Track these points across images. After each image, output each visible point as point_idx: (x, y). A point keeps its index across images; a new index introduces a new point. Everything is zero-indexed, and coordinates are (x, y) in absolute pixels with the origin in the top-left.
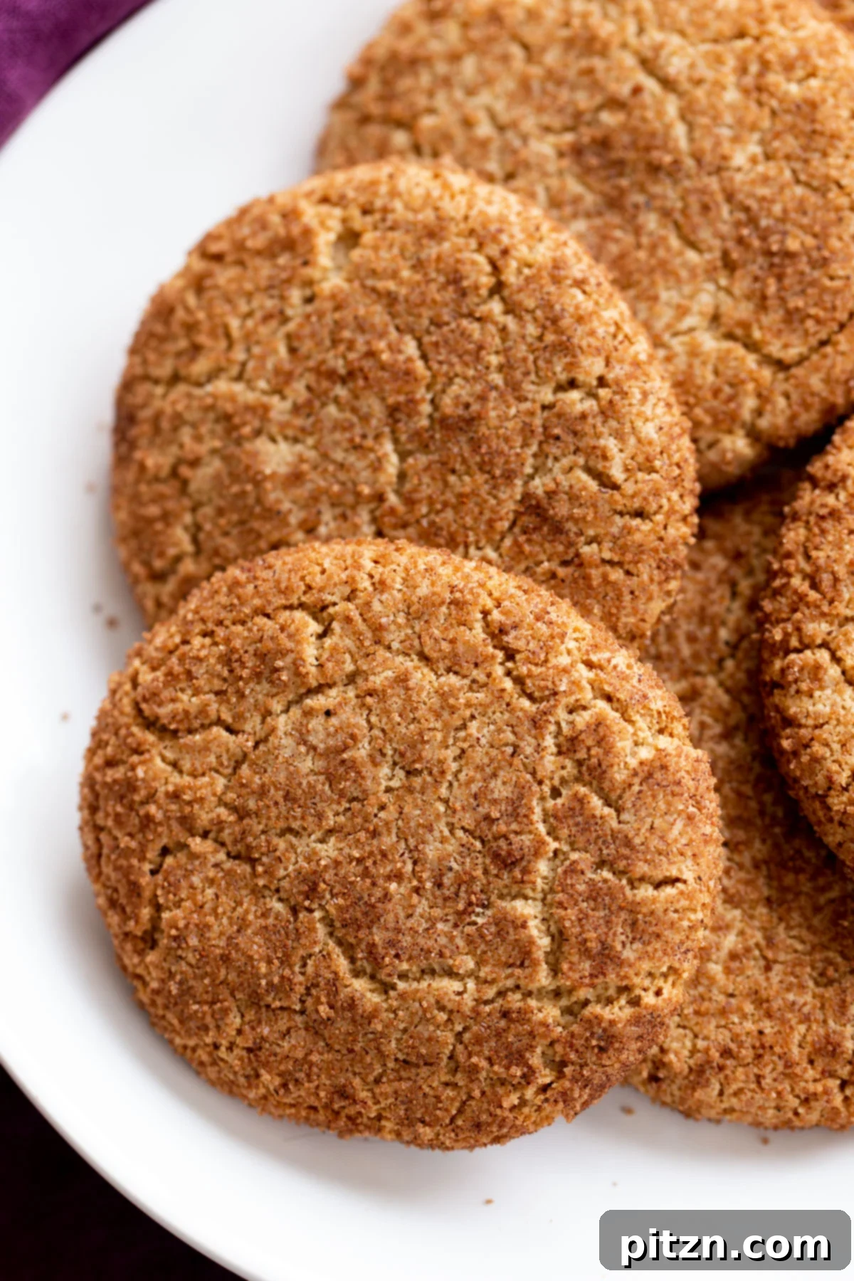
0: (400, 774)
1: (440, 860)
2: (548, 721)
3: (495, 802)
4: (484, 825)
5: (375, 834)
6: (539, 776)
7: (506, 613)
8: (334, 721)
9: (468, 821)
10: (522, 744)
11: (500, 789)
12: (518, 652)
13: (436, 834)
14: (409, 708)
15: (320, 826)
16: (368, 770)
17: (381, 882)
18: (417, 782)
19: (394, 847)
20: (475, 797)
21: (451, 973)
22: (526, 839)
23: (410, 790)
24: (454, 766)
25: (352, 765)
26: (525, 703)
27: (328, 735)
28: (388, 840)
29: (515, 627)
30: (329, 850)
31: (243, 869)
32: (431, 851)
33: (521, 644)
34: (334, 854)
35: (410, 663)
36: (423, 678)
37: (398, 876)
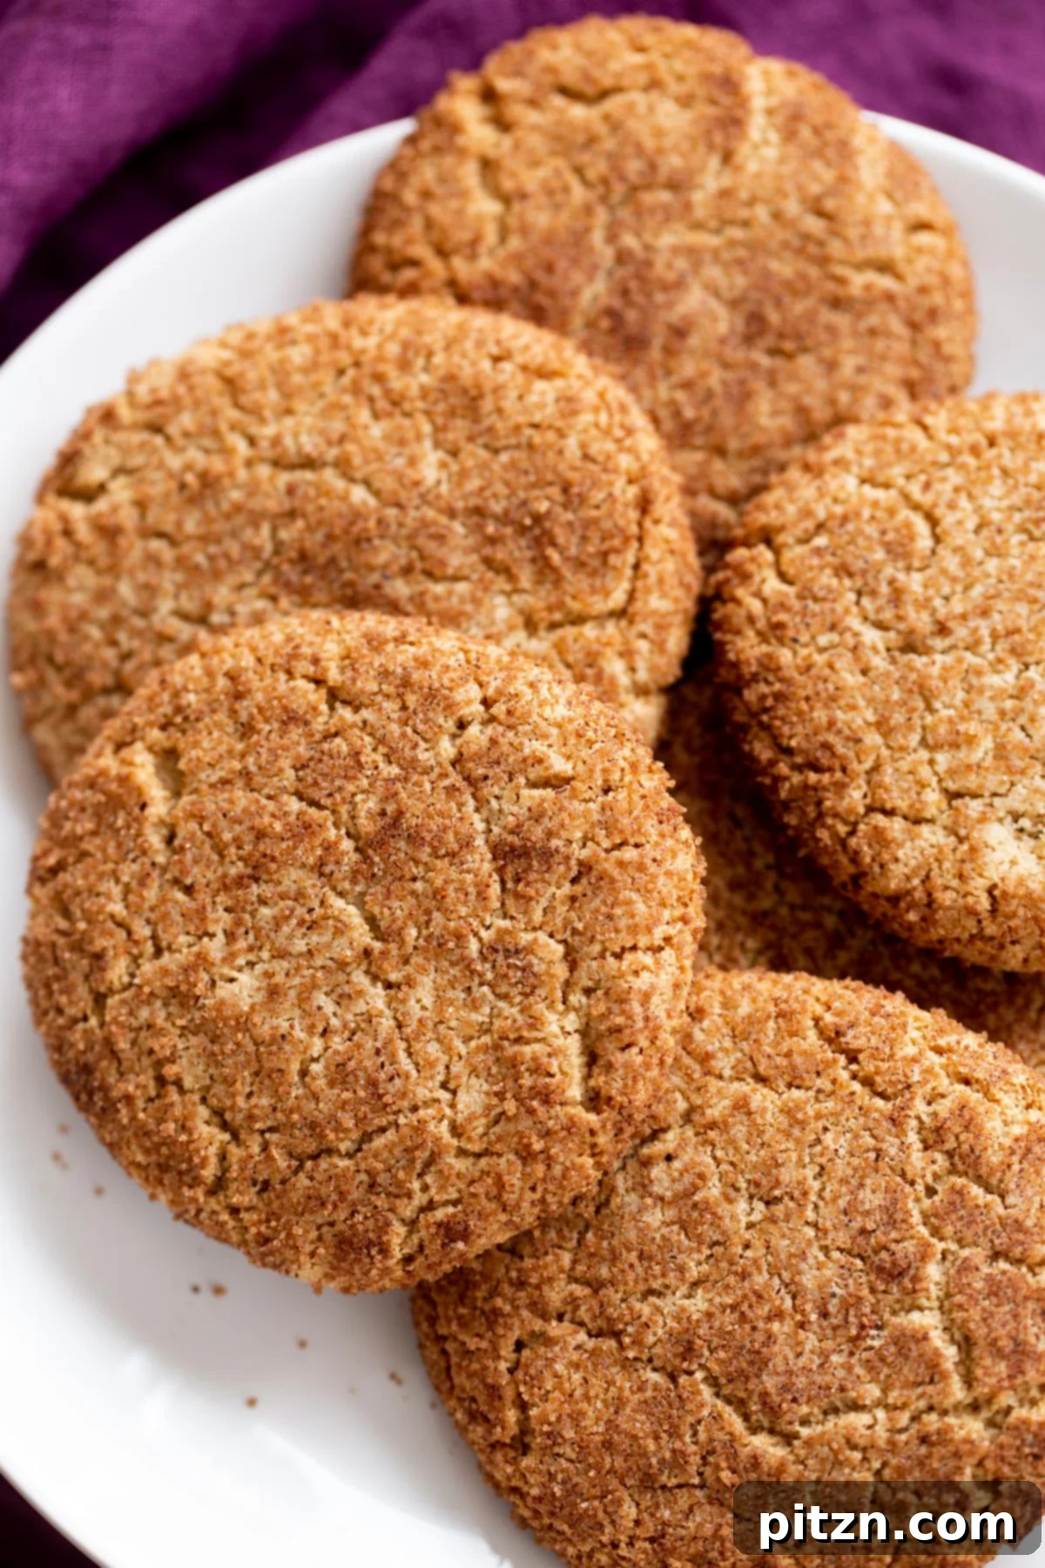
0: (759, 1206)
1: (820, 1287)
2: (907, 1116)
3: (867, 1213)
4: (860, 1240)
5: (744, 1276)
6: (910, 1176)
7: (839, 1014)
8: (676, 1164)
9: (842, 1238)
10: (884, 1146)
11: (871, 1199)
12: (860, 1051)
13: (811, 1261)
14: (756, 1131)
15: (683, 1280)
16: (723, 1209)
17: (761, 1325)
18: (779, 1210)
19: (767, 1285)
20: (845, 1213)
21: (856, 1407)
22: (910, 1246)
23: (773, 1220)
24: (816, 1185)
25: (704, 1207)
26: (879, 1103)
27: (674, 1181)
28: (760, 1279)
29: (852, 1026)
30: (698, 1304)
31: (609, 1344)
32: (808, 1280)
33: (860, 1043)
34: (704, 1306)
35: (746, 1087)
36: (761, 1098)
37: (778, 1315)
